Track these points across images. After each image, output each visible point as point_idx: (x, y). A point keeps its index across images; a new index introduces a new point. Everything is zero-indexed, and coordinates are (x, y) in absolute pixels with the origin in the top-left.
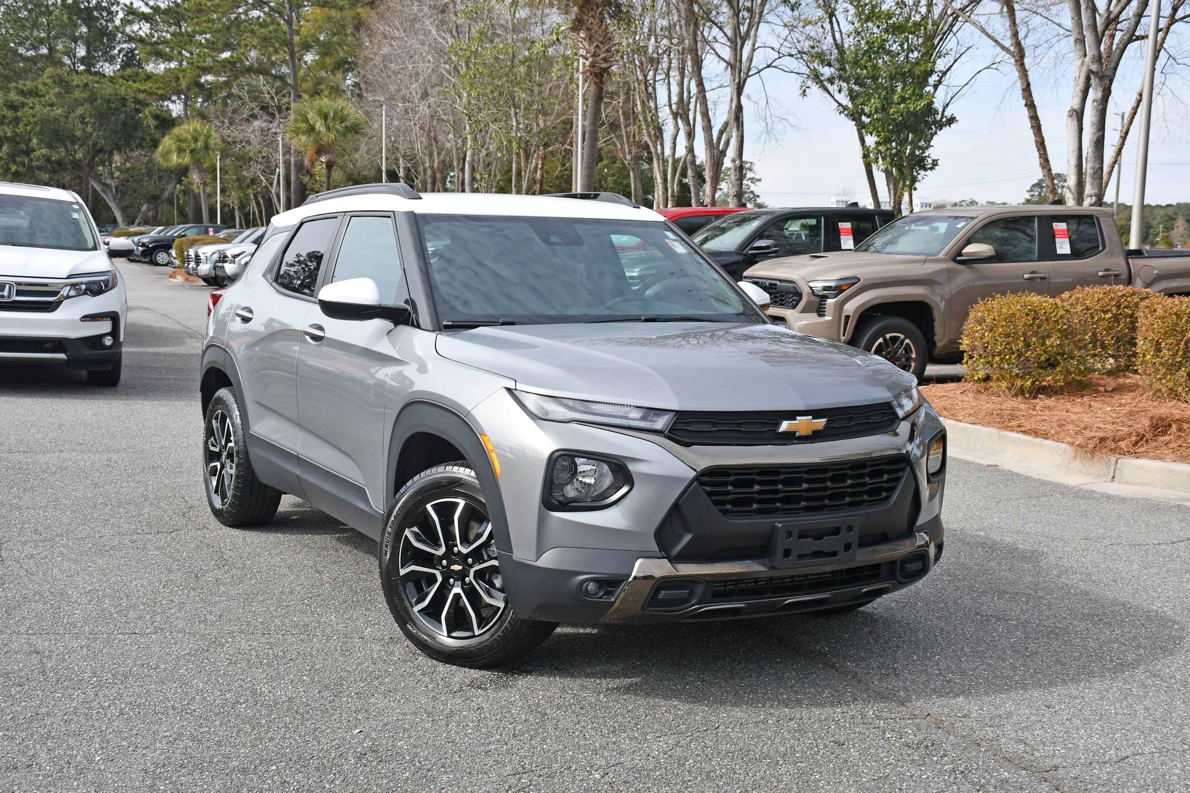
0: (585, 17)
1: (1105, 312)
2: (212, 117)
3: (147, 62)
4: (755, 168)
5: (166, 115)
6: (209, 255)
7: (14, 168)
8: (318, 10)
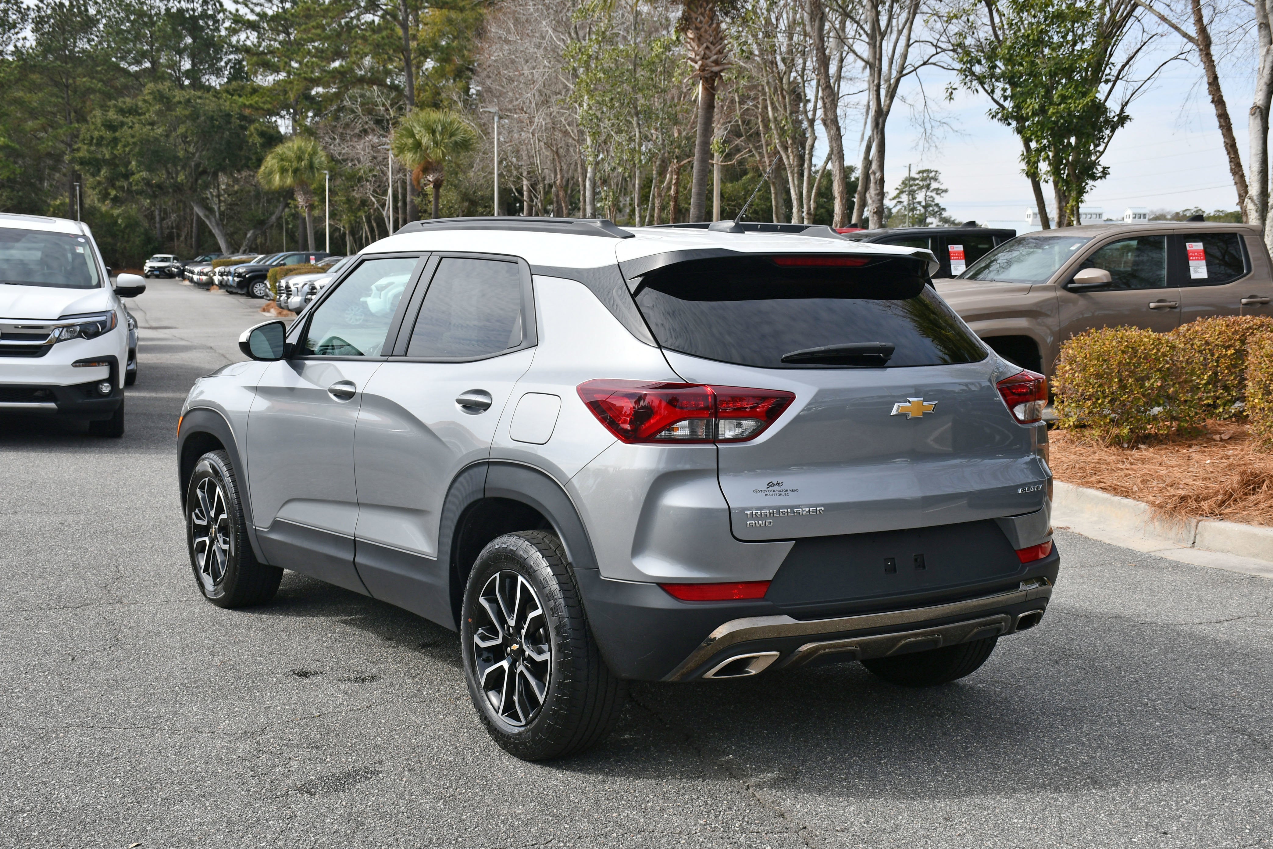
0: (693, 15)
1: (1227, 348)
2: (321, 133)
3: (255, 74)
4: (941, 178)
5: (272, 131)
6: (300, 286)
7: (113, 193)
8: (437, 13)
